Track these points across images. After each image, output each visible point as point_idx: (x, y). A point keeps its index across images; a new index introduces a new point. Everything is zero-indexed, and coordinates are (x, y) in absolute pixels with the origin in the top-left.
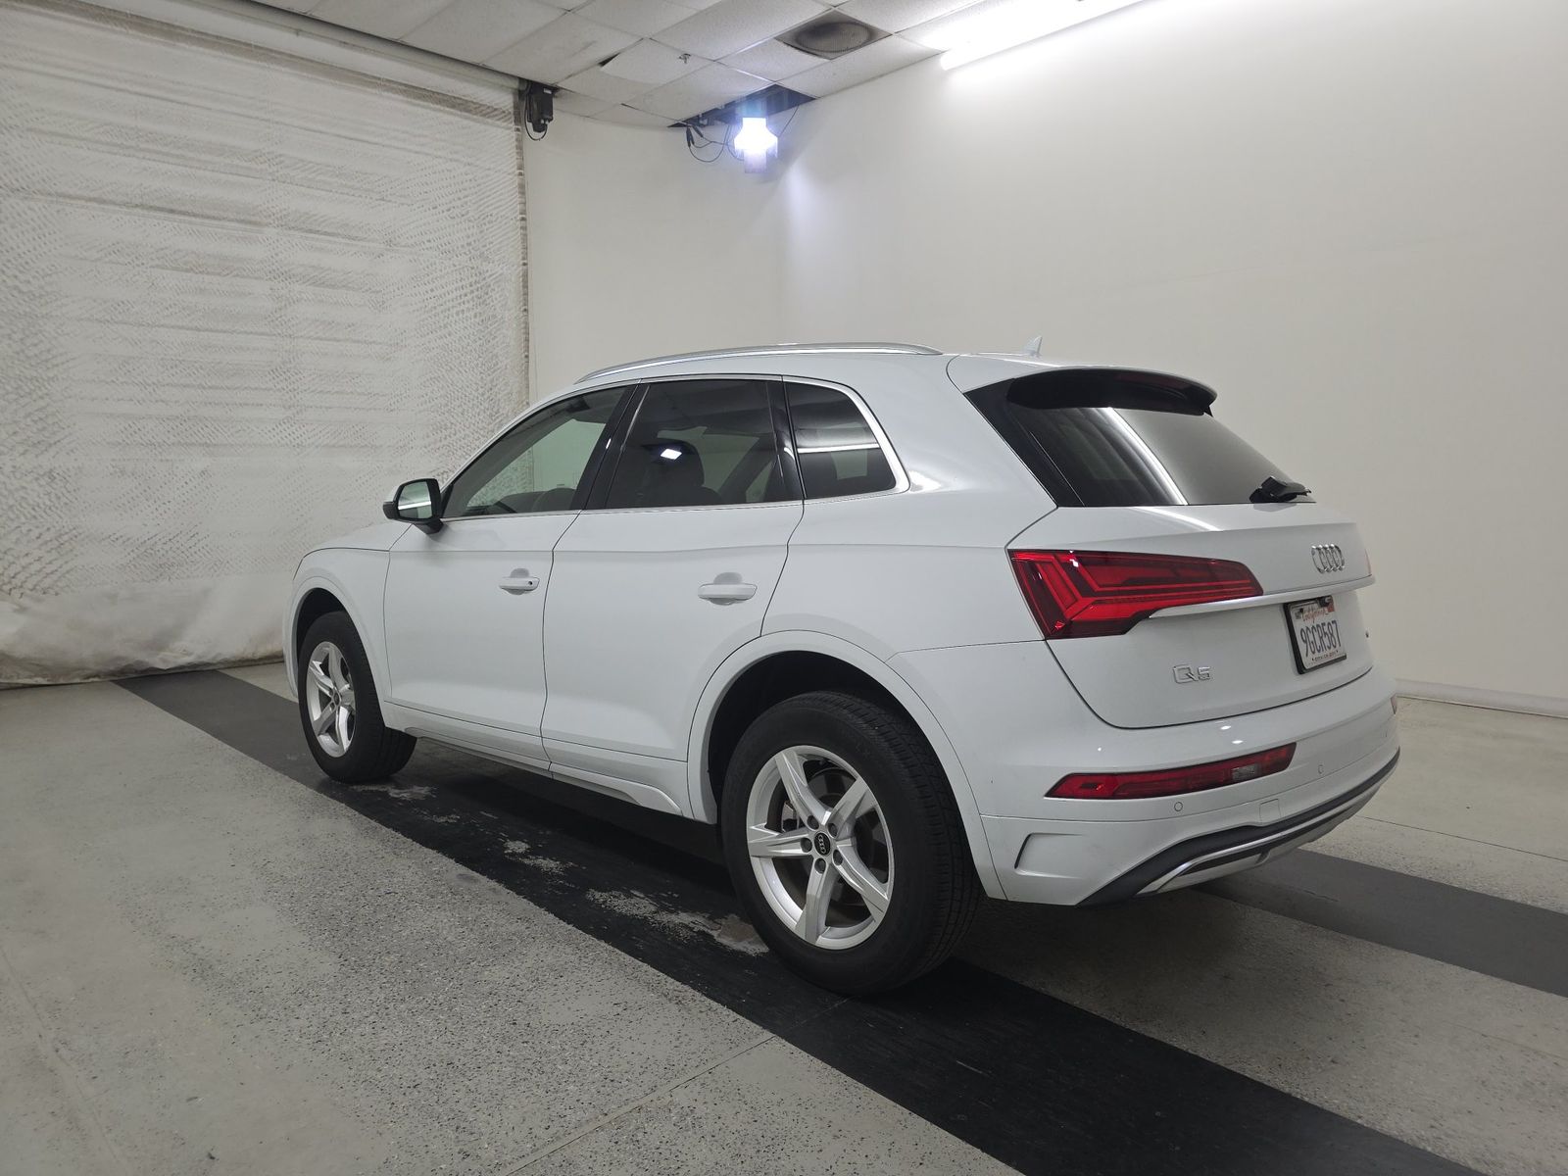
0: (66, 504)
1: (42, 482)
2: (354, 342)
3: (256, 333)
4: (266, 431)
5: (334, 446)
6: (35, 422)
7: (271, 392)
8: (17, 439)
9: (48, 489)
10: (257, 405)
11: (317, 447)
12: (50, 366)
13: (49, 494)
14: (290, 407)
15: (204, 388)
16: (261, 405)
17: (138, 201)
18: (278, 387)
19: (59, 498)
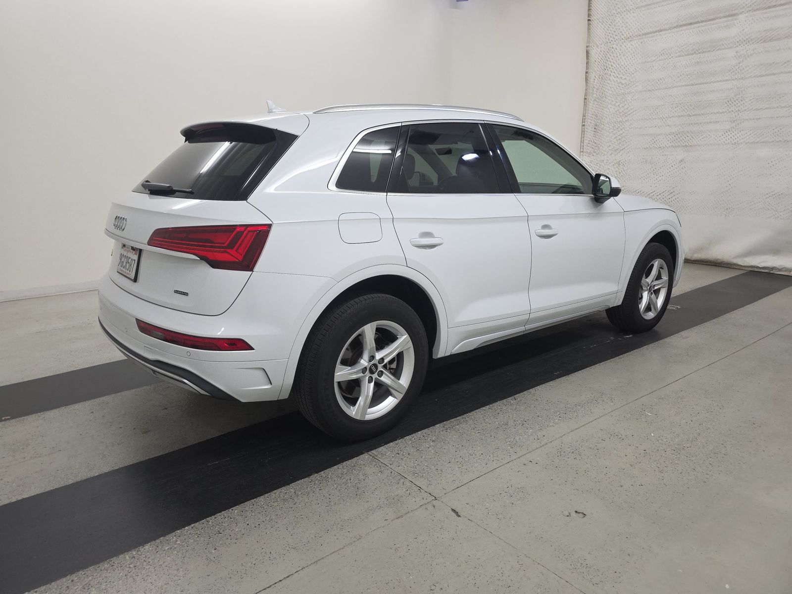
0: (622, 176)
1: (615, 166)
2: (786, 73)
3: (724, 81)
4: (718, 136)
5: (757, 142)
6: (617, 140)
7: (726, 113)
8: (610, 148)
9: (617, 169)
10: (716, 122)
11: (746, 143)
12: (626, 115)
13: (617, 171)
14: (734, 121)
15: (690, 116)
16: (718, 122)
17: (675, 25)
18: (730, 110)
19: (620, 173)
